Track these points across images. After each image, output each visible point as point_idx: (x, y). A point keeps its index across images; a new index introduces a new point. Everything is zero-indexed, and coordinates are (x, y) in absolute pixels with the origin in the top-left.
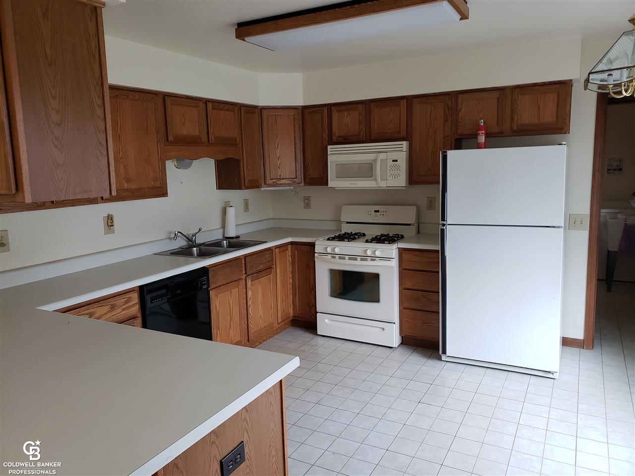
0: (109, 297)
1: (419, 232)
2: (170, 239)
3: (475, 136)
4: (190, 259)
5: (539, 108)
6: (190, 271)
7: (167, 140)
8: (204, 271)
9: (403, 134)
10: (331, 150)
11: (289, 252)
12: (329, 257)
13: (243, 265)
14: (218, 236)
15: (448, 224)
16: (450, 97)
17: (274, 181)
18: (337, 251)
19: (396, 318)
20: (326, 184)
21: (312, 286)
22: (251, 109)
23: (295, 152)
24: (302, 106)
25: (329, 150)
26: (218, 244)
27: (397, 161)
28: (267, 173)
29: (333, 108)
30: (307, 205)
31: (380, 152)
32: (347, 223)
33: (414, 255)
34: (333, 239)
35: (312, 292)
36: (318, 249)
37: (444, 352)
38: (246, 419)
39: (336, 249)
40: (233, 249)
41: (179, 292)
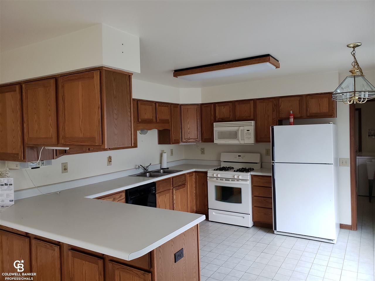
0: (113, 194)
1: (262, 167)
2: (136, 168)
3: (289, 118)
4: (146, 178)
5: (320, 105)
6: (148, 184)
7: (138, 121)
8: (154, 184)
9: (252, 117)
10: (215, 125)
11: (194, 177)
12: (215, 179)
13: (172, 182)
14: (158, 168)
15: (276, 163)
16: (275, 99)
17: (186, 140)
18: (219, 176)
19: (250, 212)
20: (213, 141)
21: (206, 195)
22: (176, 106)
23: (197, 126)
24: (201, 104)
25: (214, 125)
26: (158, 171)
27: (249, 130)
28: (183, 136)
29: (217, 105)
30: (203, 152)
31: (240, 126)
32: (224, 162)
33: (259, 178)
34: (217, 170)
35: (206, 198)
36: (209, 175)
37: (275, 229)
38: (184, 239)
39: (218, 175)
40: (167, 174)
41: (143, 193)
